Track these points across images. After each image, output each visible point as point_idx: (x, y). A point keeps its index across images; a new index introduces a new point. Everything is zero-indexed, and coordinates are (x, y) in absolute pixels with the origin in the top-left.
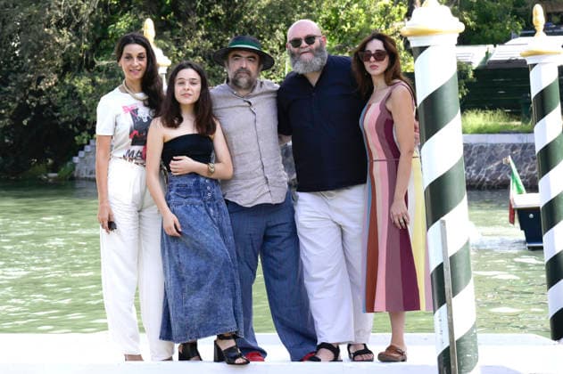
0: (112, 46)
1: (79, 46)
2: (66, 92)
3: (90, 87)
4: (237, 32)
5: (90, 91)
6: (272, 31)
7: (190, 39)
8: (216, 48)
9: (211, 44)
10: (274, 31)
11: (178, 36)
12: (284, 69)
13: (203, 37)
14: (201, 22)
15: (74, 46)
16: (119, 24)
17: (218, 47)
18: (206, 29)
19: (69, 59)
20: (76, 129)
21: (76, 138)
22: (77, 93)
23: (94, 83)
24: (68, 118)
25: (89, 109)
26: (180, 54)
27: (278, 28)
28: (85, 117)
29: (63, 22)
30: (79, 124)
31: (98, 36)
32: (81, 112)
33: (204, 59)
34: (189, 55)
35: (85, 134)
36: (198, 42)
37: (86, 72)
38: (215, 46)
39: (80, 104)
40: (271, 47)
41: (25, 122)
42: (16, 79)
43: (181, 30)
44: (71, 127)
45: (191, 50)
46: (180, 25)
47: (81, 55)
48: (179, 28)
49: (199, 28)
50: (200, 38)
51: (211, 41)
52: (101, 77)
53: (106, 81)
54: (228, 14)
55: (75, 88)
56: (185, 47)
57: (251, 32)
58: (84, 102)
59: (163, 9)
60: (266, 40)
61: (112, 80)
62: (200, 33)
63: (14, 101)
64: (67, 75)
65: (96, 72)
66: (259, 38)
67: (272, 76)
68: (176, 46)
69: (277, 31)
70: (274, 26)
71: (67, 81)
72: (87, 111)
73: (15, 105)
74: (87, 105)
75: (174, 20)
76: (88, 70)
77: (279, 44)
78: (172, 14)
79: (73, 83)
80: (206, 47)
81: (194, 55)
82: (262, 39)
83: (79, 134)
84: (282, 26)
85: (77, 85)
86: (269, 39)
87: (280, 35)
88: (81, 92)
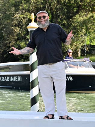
1: (22, 32)
2: (17, 46)
6: (82, 29)
15: (20, 32)
20: (20, 58)
22: (21, 47)
23: (26, 44)
29: (17, 25)
30: (21, 56)
40: (81, 34)
41: (5, 56)
42: (2, 42)
47: (22, 35)
54: (68, 24)
55: (20, 45)
60: (79, 32)
63: (2, 49)
64: (18, 41)
67: (81, 43)
69: (83, 29)
70: (82, 28)
71: (18, 43)
73: (3, 51)
76: (24, 39)
79: (19, 43)
82: (78, 31)
84: (84, 27)
85: (21, 44)
86: (81, 32)
87: (84, 31)
88: (22, 46)
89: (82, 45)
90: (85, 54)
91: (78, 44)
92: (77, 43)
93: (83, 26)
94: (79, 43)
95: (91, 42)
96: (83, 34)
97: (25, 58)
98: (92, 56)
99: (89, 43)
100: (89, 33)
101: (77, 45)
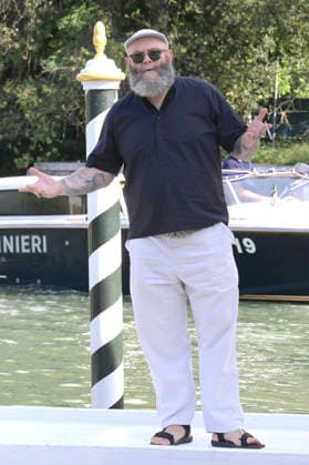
1: (23, 47)
2: (5, 103)
3: (34, 99)
4: (216, 35)
5: (36, 104)
6: (260, 36)
8: (190, 55)
9: (185, 50)
10: (262, 35)
12: (274, 82)
13: (176, 41)
14: (172, 22)
15: (17, 46)
18: (179, 30)
19: (11, 62)
20: (16, 150)
21: (16, 161)
22: (19, 105)
23: (39, 93)
24: (7, 135)
25: (33, 125)
27: (266, 33)
28: (27, 135)
30: (19, 143)
32: (23, 129)
35: (26, 157)
37: (30, 78)
38: (189, 52)
39: (22, 117)
40: (257, 55)
44: (10, 146)
47: (25, 58)
49: (170, 30)
51: (185, 46)
52: (49, 86)
53: (55, 90)
54: (207, 14)
55: (16, 99)
58: (27, 116)
59: (127, 6)
60: (251, 46)
61: (63, 91)
62: (172, 36)
64: (8, 83)
65: (43, 79)
66: (244, 44)
67: (258, 91)
69: (266, 37)
70: (263, 30)
71: (7, 90)
72: (30, 127)
74: (31, 120)
75: (141, 18)
76: (33, 76)
77: (269, 52)
78: (138, 12)
79: (14, 92)
82: (247, 45)
83: (20, 156)
84: (271, 29)
85: (19, 95)
86: (255, 47)
87: (269, 41)
88: (24, 103)
89: (260, 97)
90: (274, 135)
91: (246, 92)
92: (242, 90)
93: (267, 26)
94: (250, 88)
95: (296, 84)
97: (38, 149)
98: (299, 141)
99: (288, 88)
100: (288, 52)
101: (240, 98)
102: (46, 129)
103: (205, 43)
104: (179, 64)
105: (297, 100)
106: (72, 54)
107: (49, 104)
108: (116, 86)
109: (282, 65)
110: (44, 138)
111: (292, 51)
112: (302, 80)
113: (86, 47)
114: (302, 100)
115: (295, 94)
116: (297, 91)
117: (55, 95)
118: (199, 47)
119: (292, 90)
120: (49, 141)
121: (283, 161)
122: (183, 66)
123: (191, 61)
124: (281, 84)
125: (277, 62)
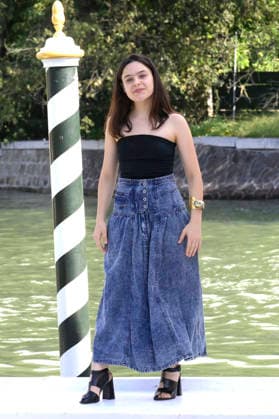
0: (27, 30)
4: (176, 13)
6: (220, 11)
7: (120, 21)
8: (151, 33)
9: (146, 28)
10: (222, 11)
11: (106, 18)
12: (233, 57)
13: (136, 20)
16: (36, 5)
17: (154, 31)
18: (140, 9)
23: (4, 75)
26: (109, 39)
27: (226, 8)
31: (10, 18)
33: (138, 47)
34: (118, 41)
36: (129, 24)
38: (149, 30)
40: (218, 31)
43: (109, 11)
45: (122, 35)
46: (109, 5)
48: (107, 8)
49: (130, 9)
50: (131, 21)
51: (146, 24)
52: (13, 67)
53: (19, 71)
56: (114, 30)
57: (194, 14)
60: (212, 22)
61: (27, 71)
62: (132, 14)
65: (8, 62)
66: (204, 21)
67: (218, 66)
68: (104, 30)
69: (226, 12)
70: (222, 6)
77: (228, 27)
80: (139, 31)
81: (125, 41)
82: (208, 21)
84: (231, 5)
86: (216, 22)
87: (228, 16)
89: (220, 71)
90: (234, 108)
91: (206, 67)
92: (202, 65)
94: (210, 63)
95: (254, 58)
96: (224, 30)
98: (259, 114)
99: (246, 62)
100: (246, 26)
101: (200, 73)
102: (13, 110)
103: (167, 21)
104: (139, 42)
105: (255, 74)
106: (35, 35)
107: (15, 84)
108: (76, 62)
109: (240, 40)
110: (11, 118)
111: (251, 26)
112: (261, 54)
113: (49, 28)
114: (261, 73)
115: (254, 68)
116: (255, 65)
117: (19, 76)
118: (159, 24)
119: (250, 64)
120: (15, 122)
121: (244, 133)
122: (143, 43)
123: (152, 38)
124: (240, 59)
125: (236, 37)
